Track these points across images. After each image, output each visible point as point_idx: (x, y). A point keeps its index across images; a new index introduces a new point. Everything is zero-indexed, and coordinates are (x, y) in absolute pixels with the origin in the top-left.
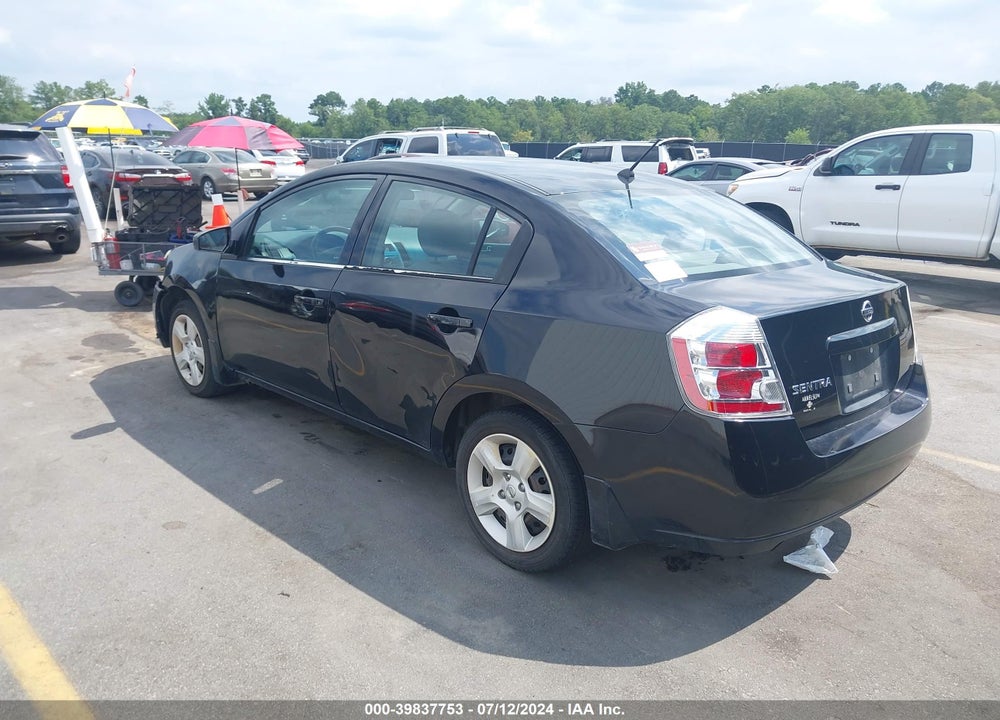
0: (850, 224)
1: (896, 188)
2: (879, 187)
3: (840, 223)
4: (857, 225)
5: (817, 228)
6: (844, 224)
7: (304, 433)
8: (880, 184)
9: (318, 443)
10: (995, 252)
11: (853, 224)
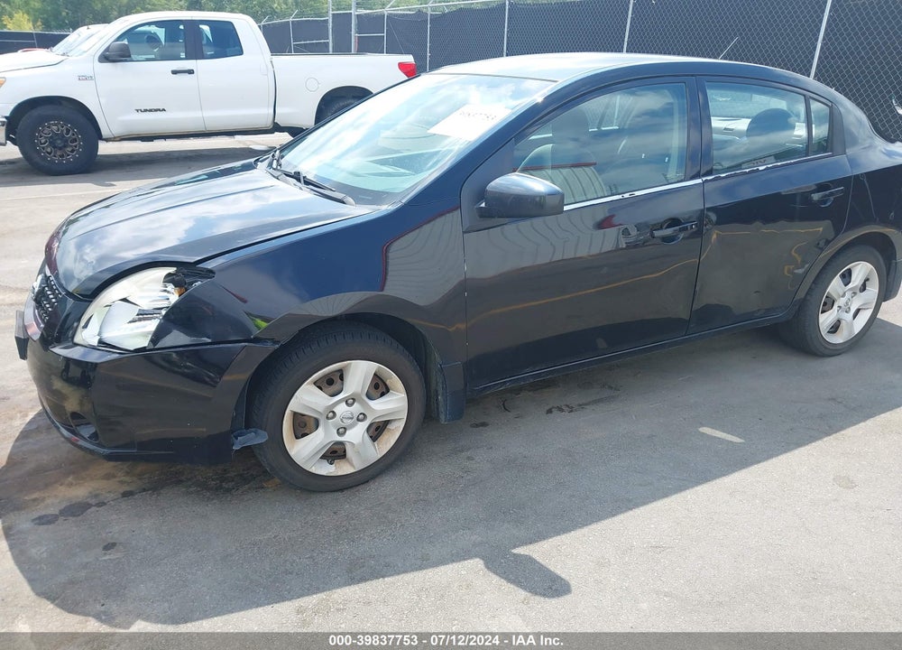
0: (156, 110)
1: (191, 72)
2: (174, 72)
3: (146, 111)
4: (164, 110)
5: (121, 118)
6: (151, 111)
7: (550, 411)
8: (175, 69)
9: (582, 406)
10: (281, 121)
11: (159, 110)
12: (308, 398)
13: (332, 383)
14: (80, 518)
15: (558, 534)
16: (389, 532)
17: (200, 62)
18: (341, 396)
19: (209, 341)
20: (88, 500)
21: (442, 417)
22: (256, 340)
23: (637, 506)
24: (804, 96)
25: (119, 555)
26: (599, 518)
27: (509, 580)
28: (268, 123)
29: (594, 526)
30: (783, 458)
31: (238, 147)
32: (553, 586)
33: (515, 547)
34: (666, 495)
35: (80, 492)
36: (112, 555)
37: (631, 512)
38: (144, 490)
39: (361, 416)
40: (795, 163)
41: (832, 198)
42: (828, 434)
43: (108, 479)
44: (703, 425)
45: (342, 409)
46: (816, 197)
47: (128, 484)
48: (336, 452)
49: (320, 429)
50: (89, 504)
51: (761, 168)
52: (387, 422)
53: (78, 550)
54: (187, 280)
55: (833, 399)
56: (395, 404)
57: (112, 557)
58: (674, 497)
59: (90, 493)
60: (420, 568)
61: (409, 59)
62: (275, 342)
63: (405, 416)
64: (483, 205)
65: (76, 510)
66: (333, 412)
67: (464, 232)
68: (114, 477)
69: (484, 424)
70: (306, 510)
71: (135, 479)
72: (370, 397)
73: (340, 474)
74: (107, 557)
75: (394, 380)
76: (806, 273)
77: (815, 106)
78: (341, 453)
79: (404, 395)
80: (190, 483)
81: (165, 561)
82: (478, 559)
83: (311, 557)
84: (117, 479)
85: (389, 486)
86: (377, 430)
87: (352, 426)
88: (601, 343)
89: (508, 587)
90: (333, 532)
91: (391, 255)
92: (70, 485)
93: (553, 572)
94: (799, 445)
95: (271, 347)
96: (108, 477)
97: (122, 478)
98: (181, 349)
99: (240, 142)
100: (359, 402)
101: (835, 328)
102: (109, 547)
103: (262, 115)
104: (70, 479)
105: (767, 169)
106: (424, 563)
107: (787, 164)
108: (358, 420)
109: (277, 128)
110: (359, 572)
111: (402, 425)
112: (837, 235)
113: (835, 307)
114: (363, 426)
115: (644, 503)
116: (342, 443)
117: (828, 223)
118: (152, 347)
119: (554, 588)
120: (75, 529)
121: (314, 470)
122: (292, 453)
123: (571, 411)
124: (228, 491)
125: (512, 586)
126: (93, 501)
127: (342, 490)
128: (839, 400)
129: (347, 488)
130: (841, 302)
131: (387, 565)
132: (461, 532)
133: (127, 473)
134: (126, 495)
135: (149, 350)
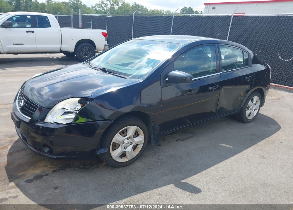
0: (20, 44)
1: (33, 32)
2: (27, 32)
3: (16, 44)
4: (23, 44)
5: (7, 46)
6: (18, 44)
7: (177, 141)
8: (27, 31)
9: (186, 139)
10: (63, 49)
11: (21, 44)
12: (118, 138)
13: (124, 133)
14: (41, 180)
15: (192, 176)
16: (143, 178)
17: (36, 29)
18: (126, 137)
19: (91, 120)
20: (42, 174)
21: (152, 143)
22: (106, 120)
23: (211, 166)
24: (242, 50)
25: (60, 190)
26: (202, 170)
27: (183, 190)
28: (59, 50)
29: (201, 173)
30: (245, 151)
31: (46, 57)
32: (196, 190)
33: (182, 180)
34: (218, 163)
35: (38, 172)
36: (57, 191)
37: (210, 168)
38: (60, 170)
39: (131, 143)
40: (241, 69)
41: (250, 79)
42: (254, 144)
43: (45, 167)
44: (221, 143)
45: (126, 141)
46: (246, 78)
47: (53, 168)
48: (123, 154)
49: (120, 147)
50: (42, 175)
51: (234, 70)
52: (137, 145)
53: (45, 190)
54: (84, 102)
55: (252, 135)
56: (140, 139)
57: (58, 191)
58: (220, 163)
59: (41, 172)
60: (156, 188)
61: (105, 31)
62: (111, 121)
63: (143, 143)
64: (167, 79)
65: (38, 177)
66: (124, 142)
67: (162, 87)
68: (47, 166)
69: (159, 145)
70: (115, 173)
71: (55, 166)
72: (134, 137)
73: (124, 161)
74: (56, 191)
75: (141, 132)
76: (244, 99)
77: (245, 53)
78: (124, 155)
79: (143, 136)
80: (74, 167)
81: (76, 191)
82: (172, 184)
83: (122, 187)
84: (48, 167)
85: (138, 165)
86: (135, 148)
87: (129, 146)
88: (188, 121)
89: (184, 192)
90: (126, 179)
91: (142, 93)
92: (33, 169)
93: (195, 187)
94: (248, 148)
95: (111, 122)
96: (45, 166)
97: (50, 166)
98: (84, 123)
99: (46, 56)
100: (131, 139)
101: (249, 115)
102: (56, 188)
103: (57, 47)
104: (32, 167)
105: (235, 70)
106: (157, 186)
107: (240, 69)
108: (130, 144)
109: (61, 51)
110: (139, 190)
111: (142, 145)
112: (251, 89)
113: (250, 109)
114: (131, 146)
115: (213, 166)
116: (125, 152)
117: (249, 85)
118: (74, 123)
119: (197, 191)
120: (41, 183)
121: (117, 160)
122: (112, 155)
123: (183, 141)
124: (88, 169)
125: (185, 191)
126: (43, 174)
127: (124, 167)
128: (254, 135)
129: (125, 166)
130: (251, 107)
131: (146, 188)
132: (165, 177)
133: (51, 165)
134: (54, 171)
135: (73, 124)
